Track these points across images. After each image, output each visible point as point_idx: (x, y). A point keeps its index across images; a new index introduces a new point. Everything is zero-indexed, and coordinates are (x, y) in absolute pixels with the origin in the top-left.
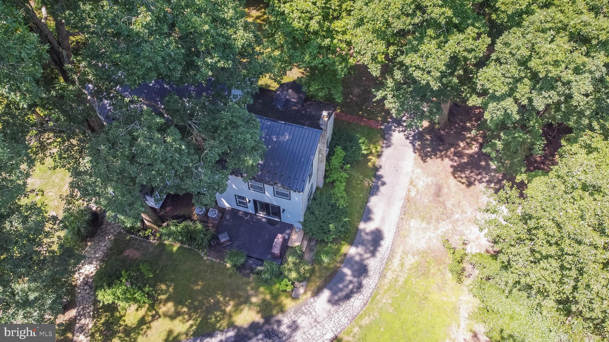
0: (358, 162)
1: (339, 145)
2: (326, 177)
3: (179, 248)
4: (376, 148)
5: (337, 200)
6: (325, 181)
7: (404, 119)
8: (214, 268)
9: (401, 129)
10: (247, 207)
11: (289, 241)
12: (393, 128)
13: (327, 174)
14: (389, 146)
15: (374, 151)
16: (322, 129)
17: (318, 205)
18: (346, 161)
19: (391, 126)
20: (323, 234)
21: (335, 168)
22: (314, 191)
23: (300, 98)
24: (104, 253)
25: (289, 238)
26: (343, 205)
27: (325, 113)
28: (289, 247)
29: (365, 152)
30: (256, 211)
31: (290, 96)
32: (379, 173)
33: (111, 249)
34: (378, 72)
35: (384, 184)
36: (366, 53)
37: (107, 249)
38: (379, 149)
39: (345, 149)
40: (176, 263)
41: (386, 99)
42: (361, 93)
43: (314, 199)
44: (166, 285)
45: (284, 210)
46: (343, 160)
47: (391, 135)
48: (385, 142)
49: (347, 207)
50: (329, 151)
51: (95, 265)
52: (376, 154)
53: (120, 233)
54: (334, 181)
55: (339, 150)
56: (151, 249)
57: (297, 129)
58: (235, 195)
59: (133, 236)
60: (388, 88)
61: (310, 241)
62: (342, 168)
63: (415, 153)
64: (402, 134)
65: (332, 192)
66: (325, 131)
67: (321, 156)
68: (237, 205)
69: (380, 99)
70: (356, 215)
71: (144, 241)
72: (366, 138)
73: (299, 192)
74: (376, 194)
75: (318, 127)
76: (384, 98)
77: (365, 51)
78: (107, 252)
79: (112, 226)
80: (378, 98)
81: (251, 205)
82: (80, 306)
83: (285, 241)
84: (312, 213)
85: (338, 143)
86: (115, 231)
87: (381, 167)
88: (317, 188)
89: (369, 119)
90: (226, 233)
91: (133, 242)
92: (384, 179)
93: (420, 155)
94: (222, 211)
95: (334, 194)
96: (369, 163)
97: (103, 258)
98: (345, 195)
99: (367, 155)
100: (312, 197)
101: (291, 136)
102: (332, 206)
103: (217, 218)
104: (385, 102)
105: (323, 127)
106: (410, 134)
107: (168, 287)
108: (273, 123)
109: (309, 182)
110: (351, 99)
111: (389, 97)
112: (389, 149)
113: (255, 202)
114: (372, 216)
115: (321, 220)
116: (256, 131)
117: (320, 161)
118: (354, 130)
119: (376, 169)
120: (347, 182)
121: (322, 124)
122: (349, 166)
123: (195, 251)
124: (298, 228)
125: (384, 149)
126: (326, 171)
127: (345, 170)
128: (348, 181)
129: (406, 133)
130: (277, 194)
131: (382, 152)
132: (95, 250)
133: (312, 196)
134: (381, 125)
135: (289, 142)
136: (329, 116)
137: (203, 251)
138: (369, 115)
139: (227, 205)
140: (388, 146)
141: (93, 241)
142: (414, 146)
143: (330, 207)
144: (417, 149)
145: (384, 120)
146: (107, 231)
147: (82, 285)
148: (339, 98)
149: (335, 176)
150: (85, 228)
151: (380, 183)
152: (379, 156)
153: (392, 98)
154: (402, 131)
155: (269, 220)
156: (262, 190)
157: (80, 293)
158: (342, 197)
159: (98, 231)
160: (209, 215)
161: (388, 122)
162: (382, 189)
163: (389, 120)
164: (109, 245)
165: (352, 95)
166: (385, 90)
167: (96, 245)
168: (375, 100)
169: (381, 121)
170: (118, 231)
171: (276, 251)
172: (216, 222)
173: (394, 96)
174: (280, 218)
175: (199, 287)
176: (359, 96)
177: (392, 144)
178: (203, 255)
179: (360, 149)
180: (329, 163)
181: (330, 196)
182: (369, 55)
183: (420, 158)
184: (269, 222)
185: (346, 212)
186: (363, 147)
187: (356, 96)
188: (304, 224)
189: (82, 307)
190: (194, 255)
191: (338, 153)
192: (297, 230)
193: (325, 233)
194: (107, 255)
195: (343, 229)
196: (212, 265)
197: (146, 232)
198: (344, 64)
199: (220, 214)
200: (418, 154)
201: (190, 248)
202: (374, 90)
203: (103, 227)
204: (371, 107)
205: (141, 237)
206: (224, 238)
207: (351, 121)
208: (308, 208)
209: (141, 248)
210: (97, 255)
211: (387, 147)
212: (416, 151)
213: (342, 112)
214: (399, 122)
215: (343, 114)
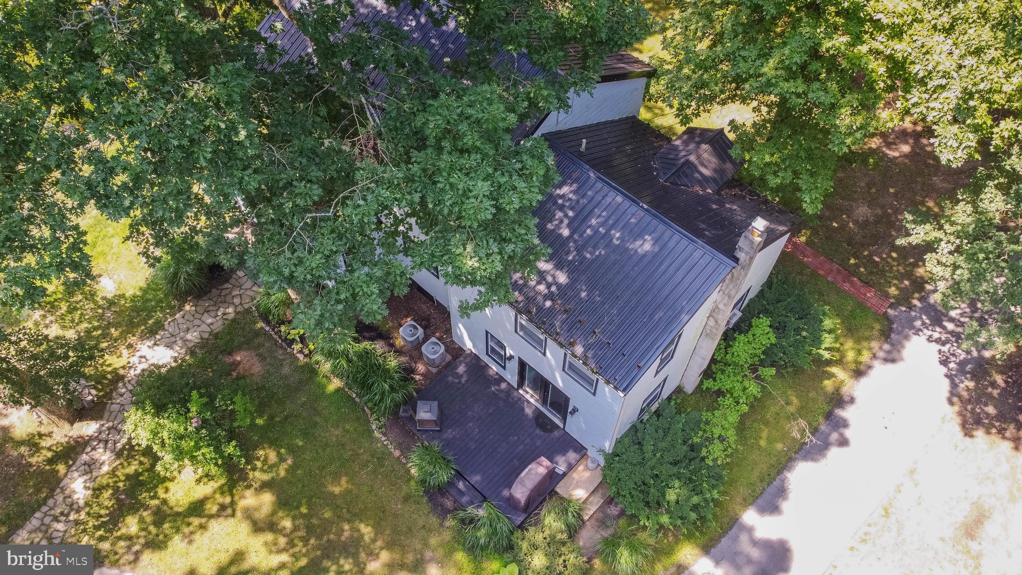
0: (798, 371)
1: (767, 313)
2: (708, 374)
3: (338, 390)
4: (859, 352)
5: (710, 440)
6: (701, 382)
7: (953, 313)
8: (382, 466)
9: (936, 335)
10: (504, 368)
11: (563, 481)
12: (918, 323)
13: (714, 367)
14: (893, 361)
15: (850, 356)
16: (736, 260)
17: (660, 431)
18: (769, 357)
19: (915, 318)
20: (641, 505)
21: (736, 364)
22: (665, 395)
23: (720, 171)
24: (202, 338)
25: (565, 474)
26: (715, 460)
27: (760, 224)
28: (557, 493)
29: (826, 355)
30: (521, 384)
31: (699, 157)
32: (840, 413)
33: (216, 336)
34: (960, 153)
35: (843, 442)
36: (943, 87)
37: (211, 333)
38: (865, 357)
39: (779, 328)
40: (318, 419)
41: (934, 250)
42: (872, 219)
43: (658, 414)
44: (279, 454)
45: (575, 410)
46: (764, 353)
47: (907, 337)
48: (886, 347)
49: (724, 466)
50: (741, 320)
51: (176, 355)
52: (853, 366)
53: (248, 311)
54: (720, 393)
55: (762, 326)
56: (286, 370)
57: (677, 237)
58: (487, 332)
59: (267, 329)
60: (953, 224)
61: (610, 501)
62: (754, 369)
63: (951, 403)
64: (936, 347)
65: (706, 415)
66: (743, 268)
67: (712, 322)
68: (487, 354)
69: (918, 246)
70: (743, 491)
71: (282, 347)
72: (843, 322)
73: (616, 388)
74: (813, 460)
75: (729, 251)
76: (930, 247)
77: (943, 82)
78: (207, 339)
79: (242, 291)
80: (914, 240)
81: (513, 366)
82: (108, 421)
83: (553, 478)
84: (639, 443)
85: (771, 308)
86: (241, 304)
87: (852, 400)
88: (679, 390)
89: (867, 284)
90: (435, 404)
91: (260, 340)
92: (848, 433)
93: (960, 414)
94: (456, 352)
95: (707, 423)
96: (827, 383)
97: (195, 346)
98: (732, 439)
99: (829, 363)
100: (654, 408)
101: (657, 249)
102: (693, 448)
103: (437, 362)
104: (927, 256)
105: (741, 255)
106: (953, 355)
107: (282, 459)
108: (627, 203)
109: (657, 372)
110: (843, 227)
111: (944, 248)
112: (889, 366)
113: (522, 365)
114: (785, 506)
115: (652, 469)
116: (521, 185)
117: (705, 333)
118: (821, 294)
119: (839, 400)
120: (752, 406)
121: (741, 249)
122: (773, 371)
123: (364, 411)
124: (593, 462)
125: (877, 364)
126: (713, 361)
127: (758, 378)
128: (756, 405)
129: (945, 348)
130: (569, 369)
131: (870, 367)
132: (190, 325)
133: (656, 405)
134: (891, 306)
135: (646, 260)
136: (770, 237)
137: (378, 419)
138: (871, 273)
139: (469, 345)
140: (890, 359)
141: (196, 306)
142: (954, 386)
143: (685, 448)
144: (960, 397)
145: (904, 299)
146: (229, 298)
147: (133, 382)
148: (812, 202)
149: (726, 382)
150: (189, 275)
151: (834, 436)
152: (859, 373)
153: (951, 253)
154: (938, 341)
155: (539, 415)
156: (541, 347)
157: (122, 395)
158: (721, 439)
159: (214, 290)
160: (423, 349)
161: (911, 307)
162: (834, 452)
163: (916, 302)
164: (218, 326)
165: (848, 217)
166: (941, 228)
167: (197, 316)
168: (900, 242)
169: (894, 297)
170: (246, 306)
171: (520, 492)
172: (434, 370)
173: (958, 250)
174: (564, 420)
175: (337, 490)
176: (865, 224)
177: (902, 359)
178: (374, 427)
179: (817, 341)
180: (728, 346)
181: (697, 425)
182: (952, 95)
183: (958, 420)
184: (540, 420)
185: (719, 477)
186: (828, 340)
187: (856, 222)
188: (612, 458)
189: (110, 424)
190: (358, 418)
191: (758, 332)
192: (590, 465)
193: (647, 504)
194: (203, 344)
195: (693, 516)
196: (381, 458)
197: (292, 332)
198: (859, 120)
199: (449, 357)
200: (956, 408)
201: (357, 400)
202: (910, 217)
203: (226, 286)
204: (882, 259)
205: (280, 337)
206: (425, 413)
207: (821, 272)
208: (634, 429)
209: (269, 359)
210: (189, 337)
211: (886, 360)
212: (955, 399)
213: (809, 243)
214: (937, 317)
215: (809, 251)
